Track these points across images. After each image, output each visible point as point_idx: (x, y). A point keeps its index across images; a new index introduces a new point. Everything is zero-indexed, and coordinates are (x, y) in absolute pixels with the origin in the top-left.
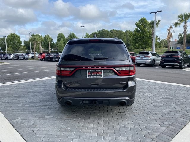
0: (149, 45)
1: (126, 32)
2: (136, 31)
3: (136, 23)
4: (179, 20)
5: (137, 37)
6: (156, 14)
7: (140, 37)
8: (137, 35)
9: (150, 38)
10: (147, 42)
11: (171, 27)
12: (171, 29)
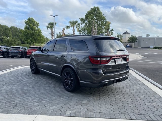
0: (38, 41)
1: (11, 28)
2: (26, 28)
3: (26, 21)
4: (70, 25)
5: (28, 33)
6: (54, 17)
7: (31, 34)
8: (28, 32)
9: (39, 36)
10: (36, 38)
11: (64, 29)
12: (64, 30)
